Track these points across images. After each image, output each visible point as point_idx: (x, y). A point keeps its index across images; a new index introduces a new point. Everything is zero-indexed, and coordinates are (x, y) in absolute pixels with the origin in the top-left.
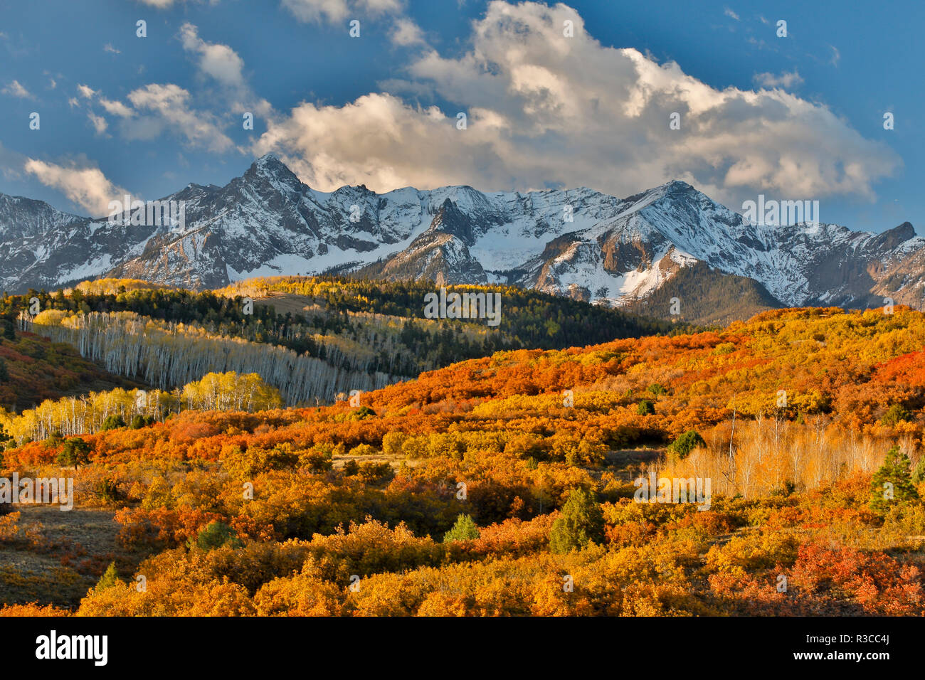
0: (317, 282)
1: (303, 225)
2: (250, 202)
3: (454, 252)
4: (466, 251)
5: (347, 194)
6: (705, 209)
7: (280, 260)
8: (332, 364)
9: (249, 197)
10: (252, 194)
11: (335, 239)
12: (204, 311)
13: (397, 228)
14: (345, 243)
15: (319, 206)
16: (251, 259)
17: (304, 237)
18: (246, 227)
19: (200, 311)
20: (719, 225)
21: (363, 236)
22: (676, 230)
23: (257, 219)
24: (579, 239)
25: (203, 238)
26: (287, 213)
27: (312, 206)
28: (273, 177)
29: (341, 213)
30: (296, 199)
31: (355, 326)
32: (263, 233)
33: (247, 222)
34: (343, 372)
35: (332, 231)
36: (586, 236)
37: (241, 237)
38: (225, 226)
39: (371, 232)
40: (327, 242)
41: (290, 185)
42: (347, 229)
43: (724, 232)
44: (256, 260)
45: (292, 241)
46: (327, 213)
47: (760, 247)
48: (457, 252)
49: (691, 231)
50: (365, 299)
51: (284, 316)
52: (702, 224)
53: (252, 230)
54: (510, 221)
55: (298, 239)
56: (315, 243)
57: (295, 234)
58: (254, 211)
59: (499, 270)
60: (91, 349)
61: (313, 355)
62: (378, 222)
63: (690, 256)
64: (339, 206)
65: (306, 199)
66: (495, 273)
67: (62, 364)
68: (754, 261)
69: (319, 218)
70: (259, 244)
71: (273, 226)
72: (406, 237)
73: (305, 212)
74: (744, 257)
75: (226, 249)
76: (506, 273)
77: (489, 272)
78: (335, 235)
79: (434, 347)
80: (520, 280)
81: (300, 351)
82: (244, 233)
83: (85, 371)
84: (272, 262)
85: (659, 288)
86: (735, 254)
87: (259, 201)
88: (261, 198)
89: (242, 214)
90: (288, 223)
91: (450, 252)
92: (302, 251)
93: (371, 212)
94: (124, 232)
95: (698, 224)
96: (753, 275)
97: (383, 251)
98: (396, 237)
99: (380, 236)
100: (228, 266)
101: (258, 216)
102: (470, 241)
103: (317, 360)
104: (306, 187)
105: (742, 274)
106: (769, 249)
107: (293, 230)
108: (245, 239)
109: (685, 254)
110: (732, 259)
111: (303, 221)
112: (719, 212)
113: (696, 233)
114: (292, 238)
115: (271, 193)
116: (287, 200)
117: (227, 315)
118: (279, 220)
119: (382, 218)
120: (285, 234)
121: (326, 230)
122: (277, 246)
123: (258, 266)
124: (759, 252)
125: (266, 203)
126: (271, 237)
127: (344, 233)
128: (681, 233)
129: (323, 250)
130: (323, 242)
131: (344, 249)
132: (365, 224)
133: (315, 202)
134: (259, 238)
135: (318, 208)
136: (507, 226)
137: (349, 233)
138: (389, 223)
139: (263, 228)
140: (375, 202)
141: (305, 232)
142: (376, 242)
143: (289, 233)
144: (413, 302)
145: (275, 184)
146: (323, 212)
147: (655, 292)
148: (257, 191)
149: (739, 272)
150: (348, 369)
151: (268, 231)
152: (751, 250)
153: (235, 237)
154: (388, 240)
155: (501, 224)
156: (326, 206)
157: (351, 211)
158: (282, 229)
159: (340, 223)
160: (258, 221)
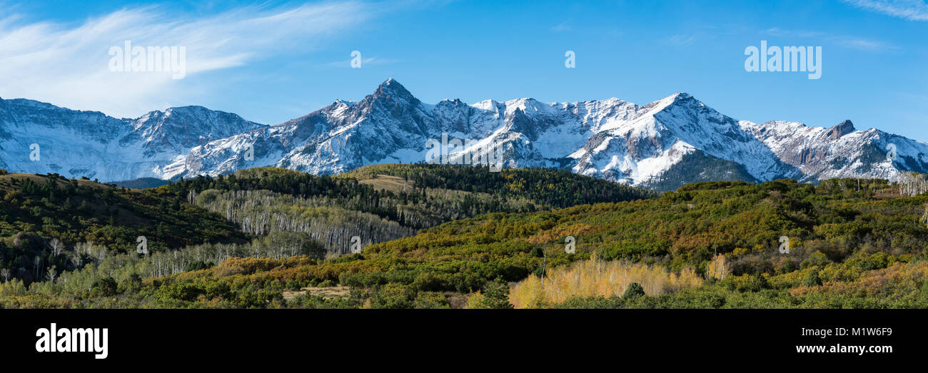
1: (416, 128)
3: (521, 145)
4: (531, 146)
5: (447, 105)
6: (702, 113)
7: (400, 153)
10: (380, 107)
15: (427, 114)
16: (379, 152)
17: (416, 136)
18: (376, 130)
20: (712, 123)
22: (681, 127)
23: (383, 124)
24: (611, 135)
26: (404, 120)
27: (422, 114)
28: (394, 94)
29: (443, 119)
30: (411, 110)
32: (388, 134)
33: (376, 126)
35: (436, 132)
36: (616, 133)
37: (372, 137)
38: (361, 130)
39: (463, 132)
41: (406, 100)
42: (447, 131)
43: (715, 129)
44: (383, 153)
45: (408, 140)
46: (432, 119)
47: (742, 140)
48: (524, 146)
49: (691, 128)
52: (700, 123)
53: (380, 132)
54: (562, 123)
55: (412, 138)
56: (423, 140)
57: (410, 134)
58: (382, 118)
59: (554, 158)
62: (469, 125)
63: (690, 146)
64: (441, 114)
65: (417, 109)
66: (551, 159)
68: (737, 148)
69: (427, 123)
70: (385, 142)
71: (395, 129)
72: (489, 135)
73: (417, 119)
74: (730, 146)
75: (362, 145)
76: (559, 160)
77: (546, 159)
78: (438, 134)
80: (569, 165)
82: (374, 134)
84: (394, 154)
85: (668, 169)
86: (723, 144)
87: (385, 112)
88: (386, 109)
90: (406, 128)
91: (519, 145)
92: (415, 146)
93: (463, 118)
95: (697, 124)
96: (737, 160)
98: (481, 135)
99: (470, 135)
100: (363, 157)
101: (385, 122)
102: (533, 137)
104: (418, 101)
105: (728, 159)
106: (748, 140)
107: (410, 131)
108: (375, 138)
109: (687, 145)
110: (721, 149)
111: (416, 125)
112: (712, 115)
113: (695, 130)
114: (408, 137)
115: (393, 105)
116: (404, 111)
118: (399, 125)
119: (471, 122)
120: (404, 135)
121: (432, 132)
122: (399, 143)
123: (384, 157)
124: (741, 143)
125: (389, 113)
126: (393, 137)
127: (445, 133)
128: (684, 130)
132: (459, 127)
133: (424, 112)
134: (385, 138)
135: (426, 116)
136: (560, 126)
137: (448, 133)
138: (477, 125)
139: (388, 130)
140: (466, 112)
141: (417, 132)
143: (406, 134)
145: (395, 99)
146: (430, 118)
147: (665, 173)
148: (383, 105)
149: (726, 157)
151: (391, 132)
152: (735, 142)
153: (368, 137)
154: (476, 138)
155: (556, 125)
156: (432, 114)
157: (449, 117)
158: (401, 131)
159: (441, 126)
160: (384, 126)
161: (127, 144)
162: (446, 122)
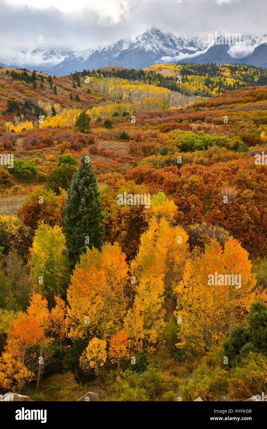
0: (176, 65)
2: (153, 37)
7: (164, 58)
8: (182, 93)
9: (153, 36)
10: (153, 34)
11: (181, 50)
12: (140, 76)
13: (203, 45)
14: (185, 51)
16: (154, 58)
17: (171, 49)
18: (152, 47)
19: (138, 76)
21: (191, 49)
23: (155, 43)
25: (137, 51)
26: (165, 41)
27: (174, 38)
29: (184, 40)
31: (190, 80)
32: (158, 49)
33: (152, 45)
34: (186, 96)
37: (150, 50)
38: (145, 47)
39: (194, 47)
40: (179, 51)
42: (186, 46)
46: (179, 41)
50: (193, 71)
51: (166, 78)
53: (154, 48)
55: (169, 51)
56: (174, 52)
60: (105, 90)
61: (176, 91)
62: (196, 43)
67: (96, 95)
69: (176, 43)
70: (156, 53)
71: (161, 46)
72: (206, 48)
73: (172, 41)
75: (145, 55)
77: (234, 59)
78: (181, 49)
79: (216, 87)
81: (172, 89)
82: (151, 48)
83: (103, 97)
84: (161, 59)
87: (156, 37)
88: (157, 36)
89: (151, 42)
90: (166, 45)
92: (170, 55)
93: (194, 40)
94: (112, 50)
97: (198, 53)
98: (202, 48)
99: (196, 48)
101: (156, 42)
103: (177, 93)
107: (168, 47)
108: (152, 51)
111: (171, 44)
114: (167, 50)
115: (160, 34)
117: (147, 78)
118: (163, 44)
119: (198, 41)
120: (165, 49)
121: (179, 47)
122: (164, 54)
125: (158, 38)
126: (160, 50)
127: (185, 48)
129: (177, 54)
130: (177, 51)
131: (184, 53)
132: (191, 44)
133: (175, 37)
134: (157, 51)
137: (186, 48)
138: (200, 43)
139: (158, 47)
141: (171, 48)
142: (196, 51)
144: (209, 71)
146: (177, 40)
150: (188, 95)
153: (148, 50)
154: (200, 50)
156: (178, 38)
157: (187, 39)
158: (164, 47)
159: (183, 44)
160: (156, 44)
161: (35, 54)
162: (185, 42)
